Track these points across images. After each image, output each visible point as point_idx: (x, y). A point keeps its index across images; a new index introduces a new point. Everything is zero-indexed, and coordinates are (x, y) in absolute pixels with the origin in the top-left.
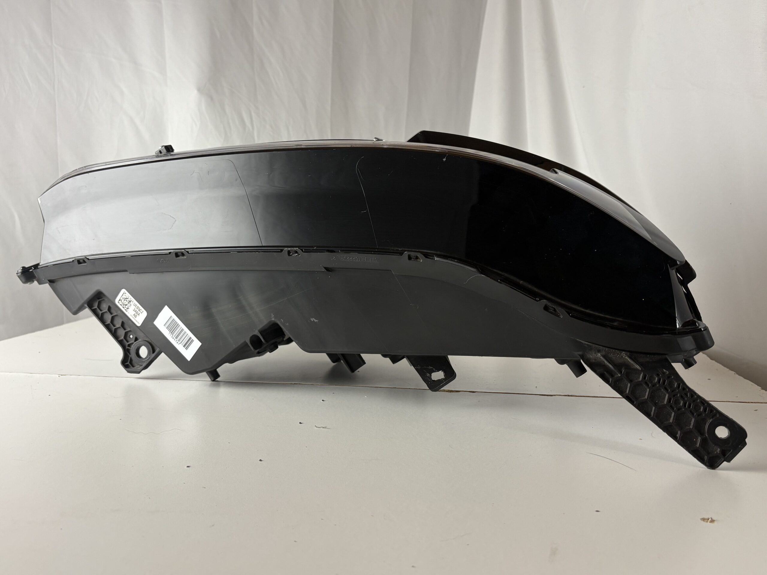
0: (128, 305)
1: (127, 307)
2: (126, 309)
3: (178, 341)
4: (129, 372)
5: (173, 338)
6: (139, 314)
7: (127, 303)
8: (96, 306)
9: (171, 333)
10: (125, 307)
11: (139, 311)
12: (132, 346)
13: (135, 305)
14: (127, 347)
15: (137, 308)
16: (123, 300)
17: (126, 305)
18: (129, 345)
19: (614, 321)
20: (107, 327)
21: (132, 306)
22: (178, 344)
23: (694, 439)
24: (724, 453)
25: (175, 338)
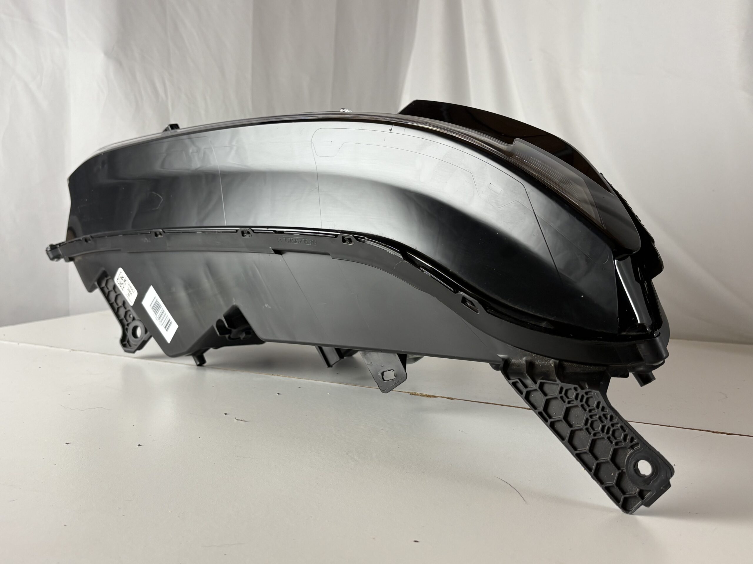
0: (124, 284)
1: (123, 285)
2: (122, 287)
3: (160, 323)
4: (126, 351)
5: (157, 319)
6: (131, 294)
7: (123, 282)
8: (103, 285)
9: (155, 314)
10: (121, 286)
11: (131, 290)
12: (130, 326)
13: (129, 285)
14: (126, 327)
15: (130, 287)
16: (120, 279)
17: (122, 284)
18: (128, 325)
19: (544, 320)
20: (111, 305)
21: (127, 285)
22: (161, 325)
23: (611, 474)
24: (641, 494)
25: (158, 319)
